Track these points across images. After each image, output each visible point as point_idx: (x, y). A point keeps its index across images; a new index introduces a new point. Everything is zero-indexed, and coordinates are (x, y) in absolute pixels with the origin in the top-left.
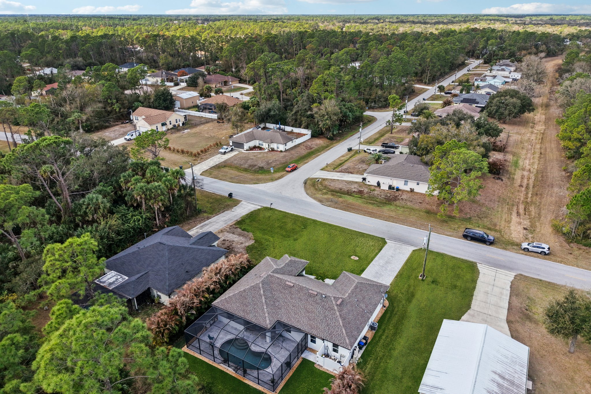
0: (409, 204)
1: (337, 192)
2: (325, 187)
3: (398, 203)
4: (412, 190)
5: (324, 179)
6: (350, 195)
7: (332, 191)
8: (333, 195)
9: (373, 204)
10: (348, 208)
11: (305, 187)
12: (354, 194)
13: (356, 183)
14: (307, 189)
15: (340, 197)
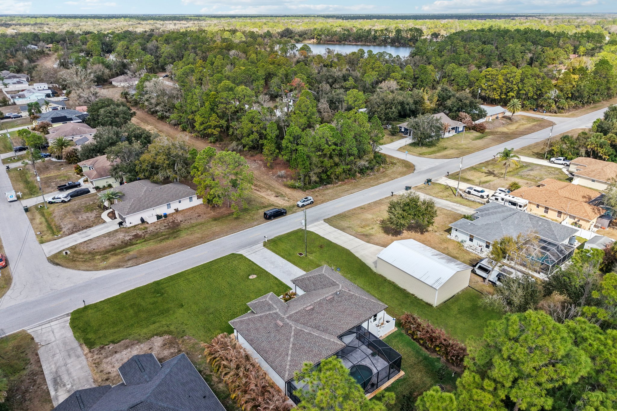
0: (192, 221)
1: (114, 250)
2: (92, 253)
3: (183, 226)
4: (177, 210)
6: (132, 245)
7: (107, 252)
8: (116, 255)
9: (168, 238)
10: (154, 255)
11: (67, 267)
12: (134, 241)
13: (116, 231)
14: (75, 268)
15: (127, 252)
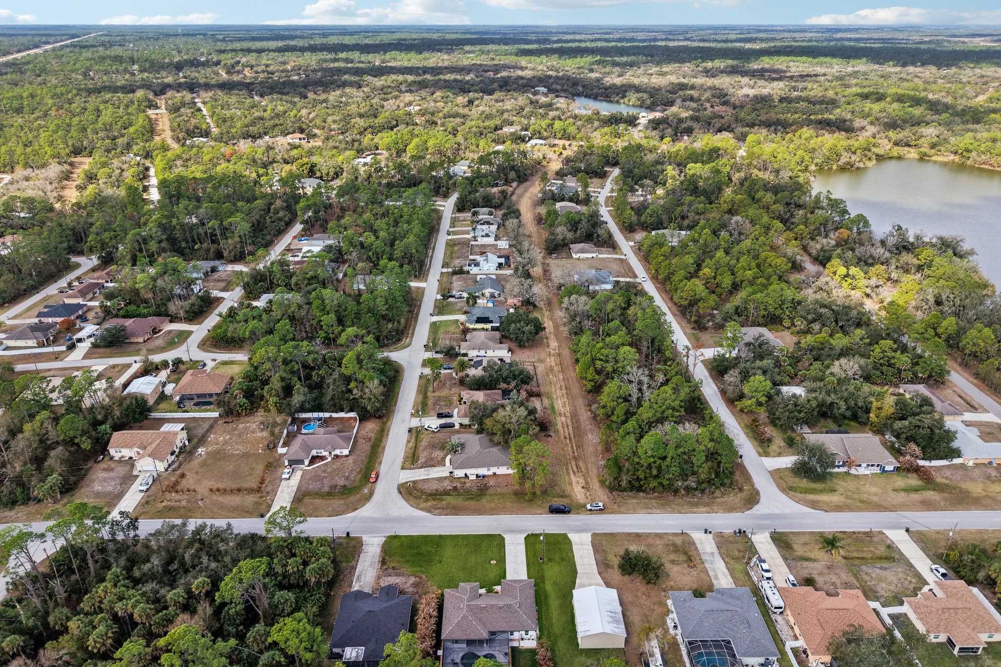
0: (498, 489)
1: (436, 495)
2: (422, 492)
3: (490, 491)
4: (495, 474)
5: (415, 482)
6: (448, 495)
7: (431, 495)
8: (434, 499)
9: (472, 499)
10: (455, 510)
11: (404, 498)
12: (451, 493)
13: (446, 478)
14: (407, 501)
15: (442, 500)
